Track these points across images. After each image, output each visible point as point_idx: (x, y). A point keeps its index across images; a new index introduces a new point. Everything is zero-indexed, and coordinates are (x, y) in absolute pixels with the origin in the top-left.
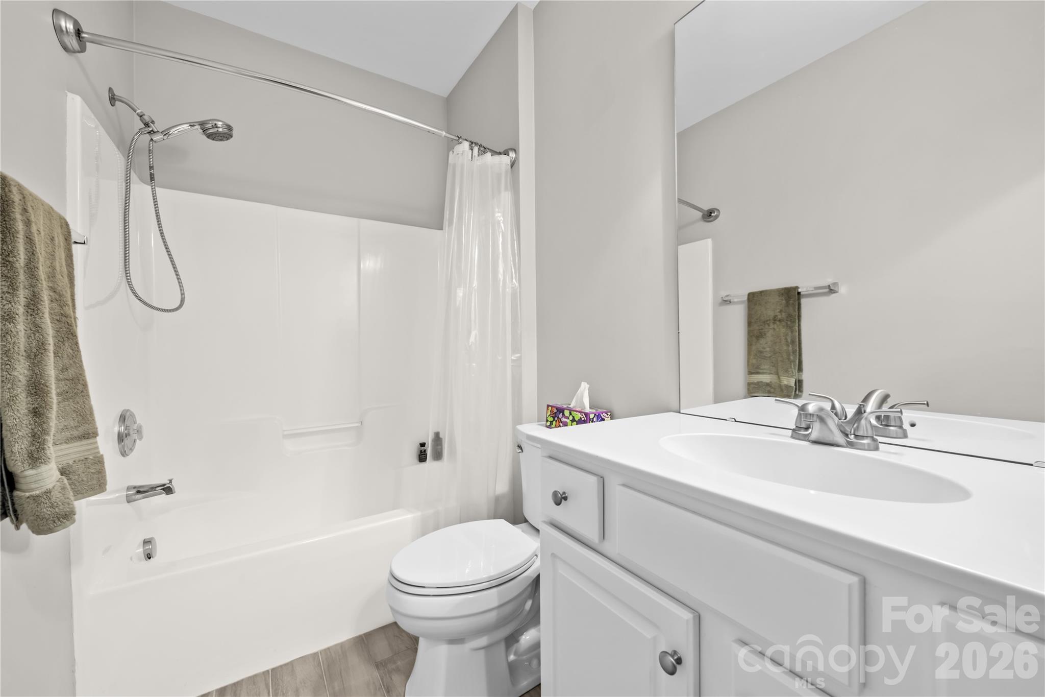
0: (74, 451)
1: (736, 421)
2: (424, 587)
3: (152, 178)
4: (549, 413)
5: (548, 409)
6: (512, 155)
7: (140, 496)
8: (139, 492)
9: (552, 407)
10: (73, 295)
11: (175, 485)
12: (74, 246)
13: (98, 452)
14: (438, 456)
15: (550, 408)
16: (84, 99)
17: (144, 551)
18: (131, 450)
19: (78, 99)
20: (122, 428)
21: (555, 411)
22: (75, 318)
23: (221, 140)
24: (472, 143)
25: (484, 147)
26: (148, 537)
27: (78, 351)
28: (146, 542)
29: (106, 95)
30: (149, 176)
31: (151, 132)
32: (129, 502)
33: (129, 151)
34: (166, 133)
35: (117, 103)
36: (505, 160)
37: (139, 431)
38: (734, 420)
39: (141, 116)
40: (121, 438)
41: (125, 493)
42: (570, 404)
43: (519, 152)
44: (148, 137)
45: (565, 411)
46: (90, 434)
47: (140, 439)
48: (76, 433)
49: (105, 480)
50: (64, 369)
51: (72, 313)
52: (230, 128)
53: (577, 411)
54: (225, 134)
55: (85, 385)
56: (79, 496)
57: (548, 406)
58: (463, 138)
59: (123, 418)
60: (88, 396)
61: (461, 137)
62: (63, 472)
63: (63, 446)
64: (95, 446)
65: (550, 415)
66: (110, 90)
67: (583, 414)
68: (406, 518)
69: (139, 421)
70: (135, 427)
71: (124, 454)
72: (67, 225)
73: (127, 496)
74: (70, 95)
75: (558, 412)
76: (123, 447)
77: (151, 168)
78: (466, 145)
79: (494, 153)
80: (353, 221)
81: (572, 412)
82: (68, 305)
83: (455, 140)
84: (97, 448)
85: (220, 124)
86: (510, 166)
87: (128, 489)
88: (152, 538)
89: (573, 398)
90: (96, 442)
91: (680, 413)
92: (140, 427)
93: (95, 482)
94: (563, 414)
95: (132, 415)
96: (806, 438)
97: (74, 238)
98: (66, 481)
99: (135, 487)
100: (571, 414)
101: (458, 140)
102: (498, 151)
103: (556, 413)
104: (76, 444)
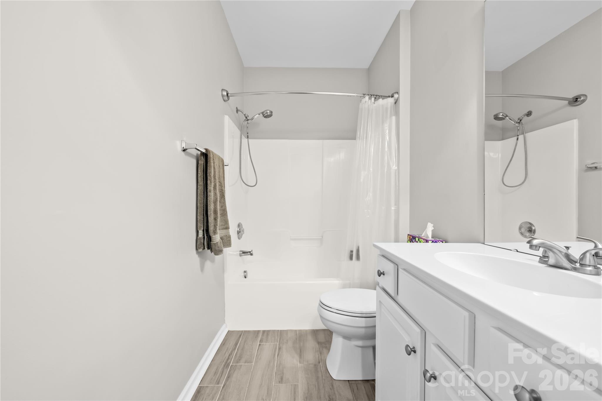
0: (224, 232)
1: (517, 251)
2: (331, 308)
3: (248, 137)
4: (408, 239)
5: (408, 237)
6: (396, 96)
7: (243, 254)
8: (243, 253)
9: (410, 235)
10: (224, 183)
11: (253, 252)
12: (225, 167)
13: (230, 234)
14: (358, 258)
15: (409, 236)
16: (229, 116)
17: (244, 275)
18: (241, 237)
19: (227, 116)
20: (238, 229)
21: (411, 238)
22: (225, 191)
23: (269, 117)
24: (372, 95)
25: (379, 96)
26: (245, 270)
27: (225, 201)
28: (245, 272)
29: (235, 110)
30: (247, 136)
31: (248, 120)
32: (240, 256)
33: (241, 128)
34: (252, 119)
35: (239, 112)
36: (391, 100)
37: (243, 231)
38: (516, 251)
39: (245, 115)
40: (238, 232)
41: (239, 253)
42: (422, 235)
43: (399, 93)
44: (247, 122)
45: (416, 238)
46: (227, 228)
47: (244, 234)
48: (224, 227)
49: (231, 243)
50: (222, 207)
51: (224, 189)
52: (271, 112)
53: (422, 239)
54: (270, 115)
55: (227, 212)
56: (225, 247)
57: (408, 235)
58: (366, 94)
59: (239, 226)
60: (227, 215)
61: (365, 94)
62: (221, 238)
63: (222, 231)
64: (228, 232)
65: (409, 240)
66: (237, 108)
67: (425, 241)
68: (336, 282)
69: (243, 227)
70: (242, 229)
71: (239, 239)
72: (223, 161)
73: (240, 254)
74: (225, 116)
75: (413, 239)
76: (239, 236)
77: (248, 133)
78: (367, 98)
79: (384, 97)
80: (321, 141)
81: (420, 239)
82: (223, 187)
83: (362, 96)
84: (229, 233)
85: (268, 112)
86: (394, 103)
87: (240, 251)
88: (246, 271)
89: (424, 232)
90: (229, 231)
91: (484, 244)
92: (243, 229)
93: (228, 243)
94: (415, 240)
95: (241, 225)
96: (545, 262)
97: (225, 164)
98: (221, 241)
99: (242, 251)
100: (419, 240)
101: (364, 96)
102: (388, 96)
103: (412, 239)
104: (225, 230)
